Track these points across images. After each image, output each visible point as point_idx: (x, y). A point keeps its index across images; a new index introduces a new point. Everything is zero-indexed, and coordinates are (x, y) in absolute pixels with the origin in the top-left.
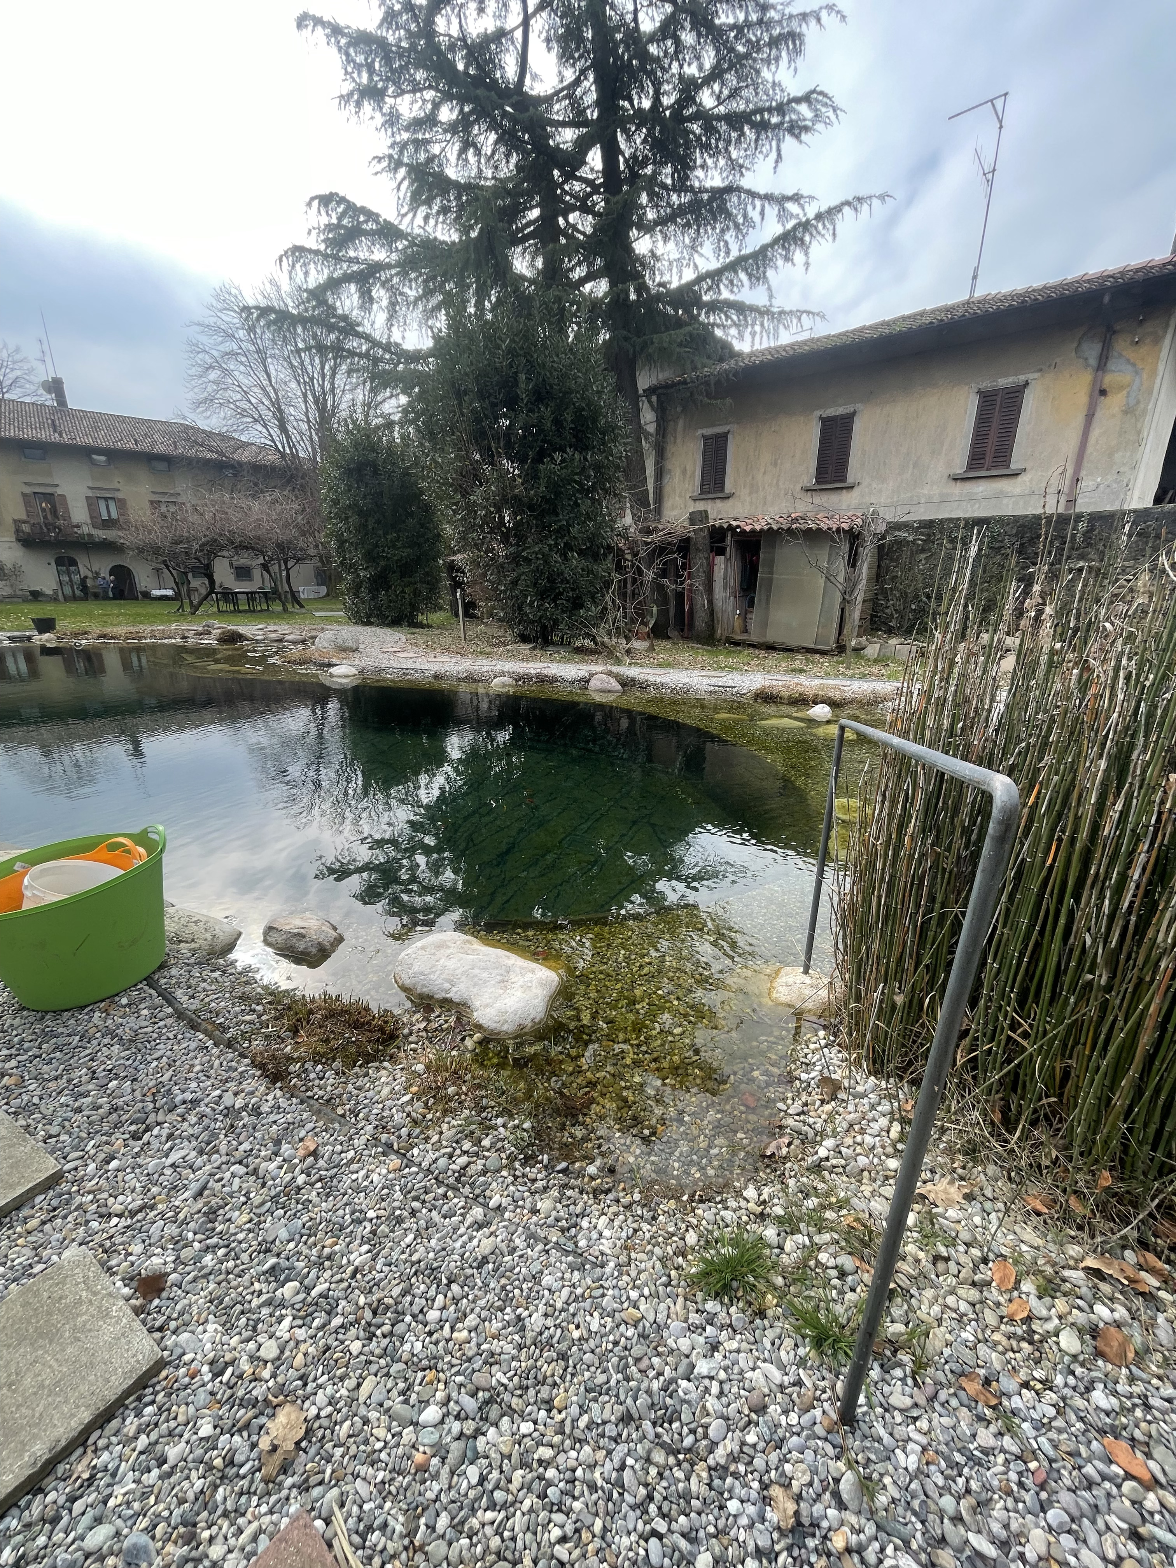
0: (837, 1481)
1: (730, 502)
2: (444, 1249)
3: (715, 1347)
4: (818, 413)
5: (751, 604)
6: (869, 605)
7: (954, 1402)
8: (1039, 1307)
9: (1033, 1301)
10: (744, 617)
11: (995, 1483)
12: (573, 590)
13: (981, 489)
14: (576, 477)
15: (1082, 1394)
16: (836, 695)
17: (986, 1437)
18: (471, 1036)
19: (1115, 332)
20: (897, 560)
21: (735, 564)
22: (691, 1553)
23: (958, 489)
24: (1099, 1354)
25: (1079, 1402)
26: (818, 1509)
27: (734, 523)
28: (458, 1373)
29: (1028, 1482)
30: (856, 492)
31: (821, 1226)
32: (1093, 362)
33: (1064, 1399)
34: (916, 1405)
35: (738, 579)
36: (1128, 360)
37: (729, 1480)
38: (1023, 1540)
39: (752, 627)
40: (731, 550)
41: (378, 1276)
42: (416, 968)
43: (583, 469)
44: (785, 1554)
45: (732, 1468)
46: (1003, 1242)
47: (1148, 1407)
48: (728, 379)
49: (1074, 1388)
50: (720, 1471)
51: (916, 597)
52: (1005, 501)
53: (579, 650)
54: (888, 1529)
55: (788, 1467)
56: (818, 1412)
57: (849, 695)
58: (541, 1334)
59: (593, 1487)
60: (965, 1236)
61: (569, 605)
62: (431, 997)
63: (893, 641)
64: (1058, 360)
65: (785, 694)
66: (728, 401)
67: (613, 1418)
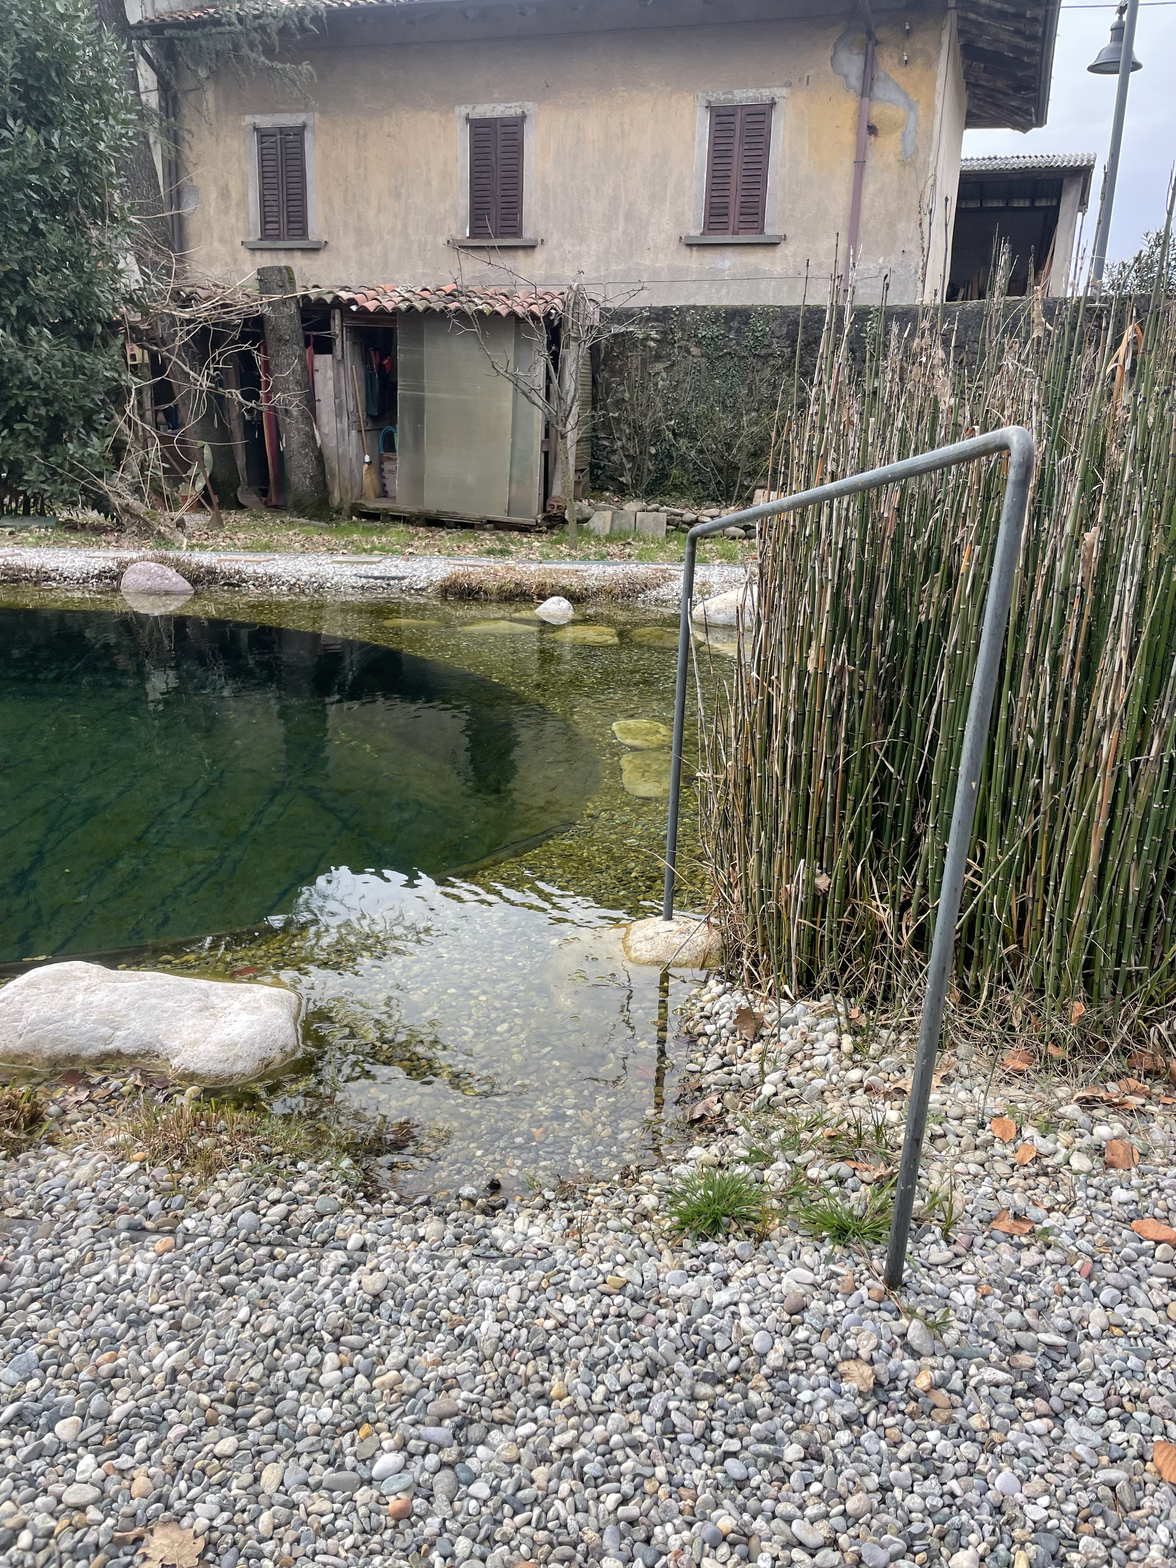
0: (903, 1336)
1: (322, 257)
2: (308, 1306)
3: (726, 1280)
4: (463, 110)
5: (389, 445)
6: (586, 447)
7: (991, 1243)
8: (1044, 1145)
9: (1039, 1141)
10: (379, 467)
11: (1049, 1289)
12: (47, 403)
13: (727, 263)
14: (33, 178)
15: (1103, 1200)
16: (573, 583)
17: (1030, 1257)
18: (181, 1092)
19: (877, 43)
20: (621, 372)
21: (353, 370)
22: (776, 1451)
23: (696, 261)
24: (1109, 1165)
25: (1101, 1206)
26: (892, 1364)
27: (345, 295)
28: (403, 1414)
29: (1077, 1278)
30: (539, 256)
31: (800, 1147)
32: (855, 82)
33: (1089, 1208)
34: (956, 1256)
35: (361, 397)
36: (898, 86)
37: (792, 1377)
38: (1085, 1324)
39: (397, 485)
40: (342, 343)
41: (214, 1370)
42: (32, 1015)
43: (47, 162)
44: (874, 1413)
45: (791, 1366)
46: (994, 1104)
47: (1161, 1190)
48: (302, 29)
49: (1095, 1198)
50: (779, 1372)
51: (657, 433)
52: (763, 285)
53: (71, 526)
54: (967, 1354)
55: (850, 1342)
56: (863, 1291)
57: (592, 583)
58: (501, 1340)
59: (637, 1446)
60: (955, 1111)
61: (41, 434)
62: (73, 1059)
63: (632, 506)
64: (811, 72)
65: (492, 585)
66: (306, 67)
67: (635, 1377)
